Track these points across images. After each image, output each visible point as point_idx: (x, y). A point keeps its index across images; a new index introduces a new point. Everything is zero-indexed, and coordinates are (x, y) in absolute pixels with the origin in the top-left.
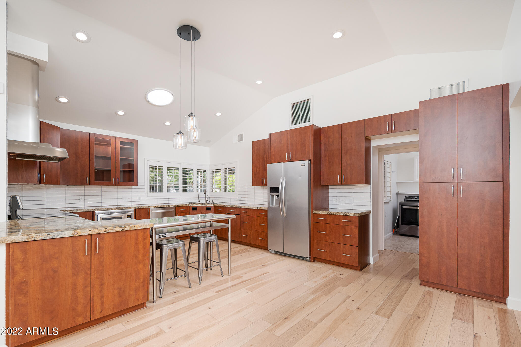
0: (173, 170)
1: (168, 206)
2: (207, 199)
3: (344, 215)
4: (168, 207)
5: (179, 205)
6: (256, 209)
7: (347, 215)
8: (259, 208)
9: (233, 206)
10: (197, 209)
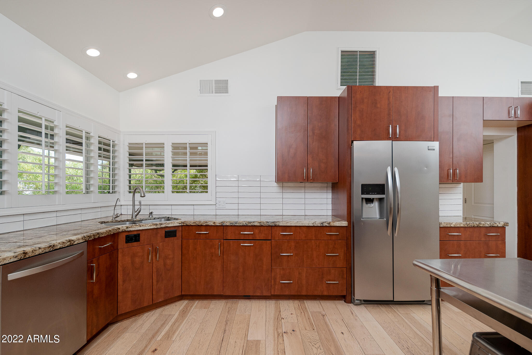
0: (39, 134)
1: (69, 244)
2: (137, 208)
3: (490, 226)
4: (67, 246)
5: (98, 234)
6: (319, 225)
7: (494, 226)
8: (325, 224)
9: (250, 222)
10: (142, 238)
